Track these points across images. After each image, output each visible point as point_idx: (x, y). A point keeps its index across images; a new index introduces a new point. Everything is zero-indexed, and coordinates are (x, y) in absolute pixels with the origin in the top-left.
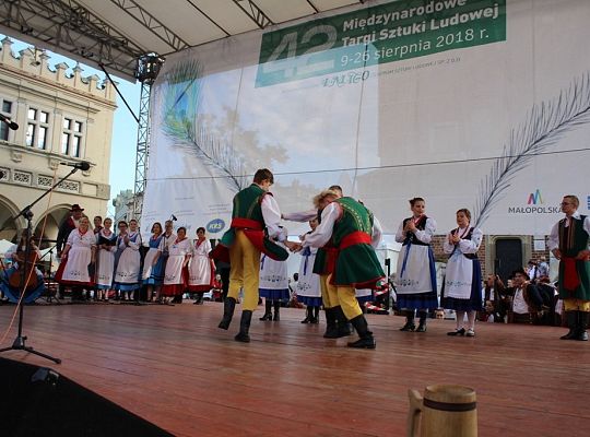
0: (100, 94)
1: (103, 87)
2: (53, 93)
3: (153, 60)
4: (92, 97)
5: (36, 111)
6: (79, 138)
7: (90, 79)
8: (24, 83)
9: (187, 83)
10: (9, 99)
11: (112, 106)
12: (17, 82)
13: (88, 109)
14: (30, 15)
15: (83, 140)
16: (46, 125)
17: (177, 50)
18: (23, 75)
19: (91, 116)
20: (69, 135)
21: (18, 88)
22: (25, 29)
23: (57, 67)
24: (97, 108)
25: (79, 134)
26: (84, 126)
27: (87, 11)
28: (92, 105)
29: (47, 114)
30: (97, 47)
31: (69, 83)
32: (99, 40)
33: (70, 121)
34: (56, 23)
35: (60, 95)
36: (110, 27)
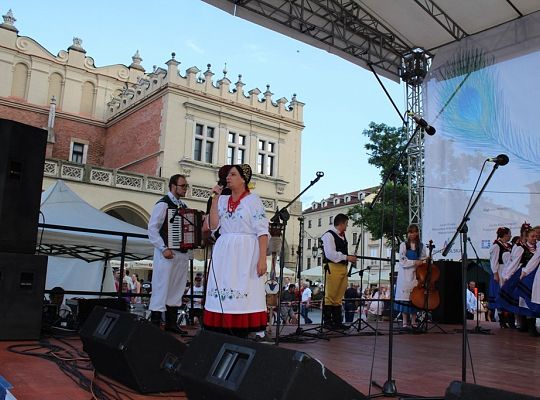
0: (288, 115)
1: (291, 109)
2: (248, 117)
3: (418, 56)
4: (282, 119)
5: (234, 134)
6: (272, 158)
7: (279, 101)
8: (224, 110)
9: (463, 77)
10: (212, 125)
11: (300, 126)
12: (218, 109)
13: (279, 130)
14: (309, 14)
15: (276, 160)
16: (243, 147)
17: (458, 39)
18: (222, 102)
19: (282, 136)
20: (263, 155)
21: (219, 114)
22: (304, 29)
23: (251, 92)
24: (288, 129)
25: (272, 154)
26: (276, 146)
27: (358, 7)
28: (282, 126)
29: (244, 137)
30: (366, 45)
31: (261, 107)
32: (366, 38)
33: (263, 142)
34: (330, 21)
35: (254, 118)
36: (379, 22)
